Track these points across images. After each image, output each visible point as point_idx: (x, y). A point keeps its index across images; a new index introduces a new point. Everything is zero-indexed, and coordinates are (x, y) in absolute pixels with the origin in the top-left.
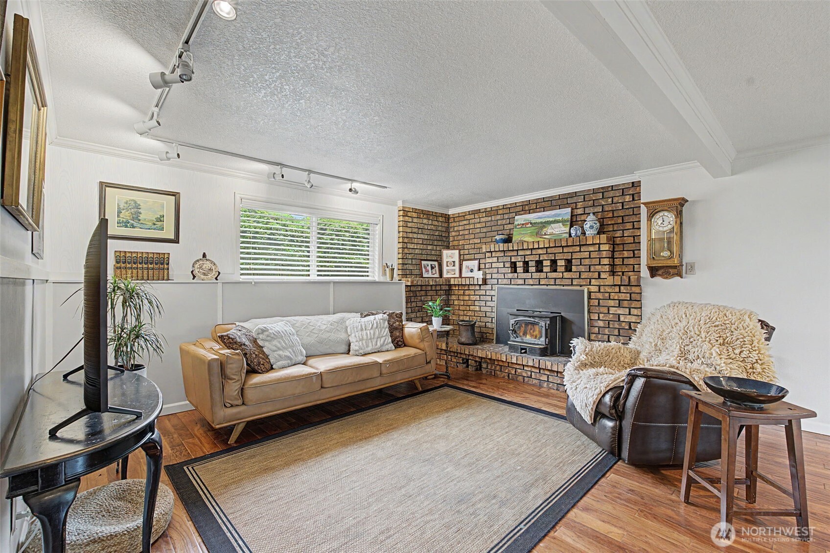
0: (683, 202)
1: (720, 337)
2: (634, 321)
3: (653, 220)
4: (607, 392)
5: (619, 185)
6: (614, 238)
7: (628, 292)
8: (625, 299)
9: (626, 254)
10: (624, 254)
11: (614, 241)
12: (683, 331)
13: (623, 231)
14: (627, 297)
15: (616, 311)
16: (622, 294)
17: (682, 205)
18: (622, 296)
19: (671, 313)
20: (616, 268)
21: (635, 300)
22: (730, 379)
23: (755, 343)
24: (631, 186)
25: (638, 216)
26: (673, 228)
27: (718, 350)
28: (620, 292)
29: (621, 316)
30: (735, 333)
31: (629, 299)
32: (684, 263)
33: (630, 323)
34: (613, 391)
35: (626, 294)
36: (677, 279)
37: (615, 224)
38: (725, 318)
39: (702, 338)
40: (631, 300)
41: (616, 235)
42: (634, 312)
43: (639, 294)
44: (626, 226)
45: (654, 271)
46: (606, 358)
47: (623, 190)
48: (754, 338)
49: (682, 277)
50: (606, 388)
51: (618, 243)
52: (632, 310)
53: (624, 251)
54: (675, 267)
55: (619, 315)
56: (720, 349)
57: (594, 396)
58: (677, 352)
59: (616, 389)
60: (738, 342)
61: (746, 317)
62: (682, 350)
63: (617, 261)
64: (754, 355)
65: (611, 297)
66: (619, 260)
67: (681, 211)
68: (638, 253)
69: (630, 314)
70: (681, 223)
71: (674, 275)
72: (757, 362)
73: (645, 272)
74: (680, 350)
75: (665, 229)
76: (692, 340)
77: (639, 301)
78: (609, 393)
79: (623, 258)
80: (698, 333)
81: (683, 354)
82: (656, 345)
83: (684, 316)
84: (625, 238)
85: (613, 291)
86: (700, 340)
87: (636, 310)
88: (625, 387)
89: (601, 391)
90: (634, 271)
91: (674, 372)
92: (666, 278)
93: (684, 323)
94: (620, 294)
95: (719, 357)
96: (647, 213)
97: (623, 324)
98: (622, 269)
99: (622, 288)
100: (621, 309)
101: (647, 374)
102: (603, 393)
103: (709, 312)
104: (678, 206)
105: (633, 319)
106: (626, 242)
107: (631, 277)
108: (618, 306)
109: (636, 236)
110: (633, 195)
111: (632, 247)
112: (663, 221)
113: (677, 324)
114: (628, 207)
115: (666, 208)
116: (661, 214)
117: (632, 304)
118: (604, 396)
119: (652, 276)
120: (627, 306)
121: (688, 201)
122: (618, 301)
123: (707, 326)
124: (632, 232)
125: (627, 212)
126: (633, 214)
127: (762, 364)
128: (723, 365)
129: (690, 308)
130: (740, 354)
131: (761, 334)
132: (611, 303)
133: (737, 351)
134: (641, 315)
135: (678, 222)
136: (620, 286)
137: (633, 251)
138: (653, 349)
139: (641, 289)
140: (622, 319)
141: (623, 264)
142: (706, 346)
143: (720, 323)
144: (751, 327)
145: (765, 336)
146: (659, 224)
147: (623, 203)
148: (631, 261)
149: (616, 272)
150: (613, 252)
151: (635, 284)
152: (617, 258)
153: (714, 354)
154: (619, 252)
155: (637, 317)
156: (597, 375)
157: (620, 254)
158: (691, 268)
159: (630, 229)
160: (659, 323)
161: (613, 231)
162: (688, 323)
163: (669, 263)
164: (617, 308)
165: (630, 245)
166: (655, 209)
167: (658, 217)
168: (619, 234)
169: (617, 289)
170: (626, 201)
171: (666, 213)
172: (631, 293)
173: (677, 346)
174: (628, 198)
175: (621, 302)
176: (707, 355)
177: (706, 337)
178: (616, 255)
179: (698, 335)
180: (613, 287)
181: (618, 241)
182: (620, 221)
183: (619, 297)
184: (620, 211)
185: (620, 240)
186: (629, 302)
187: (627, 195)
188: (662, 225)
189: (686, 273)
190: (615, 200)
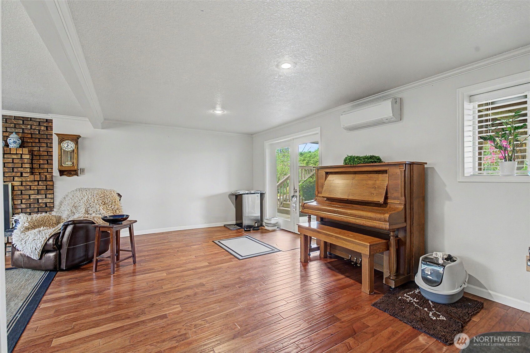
0: (78, 137)
1: (103, 202)
2: (49, 202)
3: (61, 144)
4: (50, 238)
5: (36, 119)
6: (33, 151)
7: (45, 184)
8: (42, 189)
9: (42, 162)
10: (40, 162)
11: (32, 153)
12: (86, 201)
13: (39, 147)
14: (44, 188)
15: (36, 197)
16: (40, 186)
17: (78, 139)
18: (40, 187)
19: (78, 194)
20: (34, 170)
21: (50, 188)
22: (110, 216)
23: (116, 202)
24: (45, 121)
25: (51, 140)
26: (74, 150)
27: (102, 207)
28: (38, 185)
29: (39, 199)
30: (109, 199)
31: (45, 189)
32: (79, 169)
33: (46, 203)
34: (54, 236)
35: (43, 186)
36: (76, 177)
37: (33, 142)
38: (105, 194)
39: (95, 203)
40: (46, 189)
41: (34, 150)
42: (48, 196)
43: (52, 186)
44: (42, 145)
45: (62, 173)
46: (42, 222)
47: (40, 122)
48: (116, 200)
49: (78, 176)
50: (49, 235)
51: (36, 154)
52: (48, 195)
53: (40, 159)
54: (75, 171)
55: (38, 199)
56: (104, 206)
57: (42, 242)
58: (84, 211)
59: (56, 235)
60: (110, 203)
61: (112, 192)
62: (86, 210)
63: (35, 166)
64: (116, 207)
65: (32, 188)
66: (36, 165)
67: (78, 142)
68: (50, 162)
69: (46, 198)
70: (78, 148)
71: (73, 175)
72: (117, 209)
73: (56, 173)
74: (85, 210)
75: (69, 150)
76: (91, 205)
77: (52, 190)
78: (52, 238)
79: (40, 164)
80: (93, 201)
81: (87, 212)
82: (71, 210)
83: (86, 194)
84: (41, 152)
85: (33, 185)
86: (95, 204)
87: (50, 195)
88: (62, 232)
89: (47, 238)
90: (48, 172)
91: (86, 219)
92: (69, 176)
93: (86, 198)
94: (38, 186)
95: (103, 210)
96: (58, 139)
97: (41, 204)
98: (39, 171)
99: (40, 182)
100: (40, 195)
101: (74, 222)
102: (48, 238)
103: (97, 191)
104: (76, 139)
105: (48, 201)
106: (42, 154)
107: (47, 176)
108: (37, 193)
109: (49, 151)
110: (47, 127)
111: (47, 158)
112: (68, 146)
113: (82, 198)
114: (43, 133)
115: (70, 139)
116: (67, 141)
117: (47, 192)
118: (48, 240)
119: (61, 175)
120: (44, 193)
121: (81, 137)
122: (37, 191)
123: (97, 197)
124: (46, 149)
125: (43, 136)
126: (47, 138)
127: (119, 210)
128: (105, 213)
129: (88, 190)
130: (111, 207)
131: (118, 198)
132: (32, 192)
133: (110, 206)
134: (54, 198)
135: (76, 147)
136: (38, 181)
137: (47, 160)
138: (70, 212)
139: (53, 183)
140: (40, 201)
141: (40, 168)
142: (98, 206)
143: (102, 196)
144: (115, 196)
145: (119, 199)
146: (66, 147)
147: (39, 130)
148: (46, 166)
149: (34, 172)
150: (32, 160)
151: (50, 180)
152: (35, 164)
153: (101, 209)
154: (37, 160)
155: (50, 199)
156: (40, 232)
157: (38, 162)
158: (83, 171)
159: (45, 147)
160: (72, 199)
161: (32, 146)
162: (88, 197)
163: (72, 169)
164: (36, 195)
165: (45, 156)
166: (62, 138)
167: (65, 143)
168: (36, 149)
169: (36, 183)
170: (42, 129)
171: (70, 142)
172: (47, 185)
173: (83, 209)
174: (43, 128)
175: (39, 191)
176: (98, 210)
177: (97, 203)
178: (34, 162)
179: (94, 202)
180: (33, 182)
181: (36, 153)
182: (37, 141)
183: (37, 188)
184: (37, 135)
185: (37, 153)
186: (46, 191)
187: (42, 126)
188: (67, 148)
189: (80, 174)
190: (33, 127)
